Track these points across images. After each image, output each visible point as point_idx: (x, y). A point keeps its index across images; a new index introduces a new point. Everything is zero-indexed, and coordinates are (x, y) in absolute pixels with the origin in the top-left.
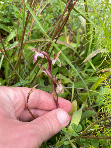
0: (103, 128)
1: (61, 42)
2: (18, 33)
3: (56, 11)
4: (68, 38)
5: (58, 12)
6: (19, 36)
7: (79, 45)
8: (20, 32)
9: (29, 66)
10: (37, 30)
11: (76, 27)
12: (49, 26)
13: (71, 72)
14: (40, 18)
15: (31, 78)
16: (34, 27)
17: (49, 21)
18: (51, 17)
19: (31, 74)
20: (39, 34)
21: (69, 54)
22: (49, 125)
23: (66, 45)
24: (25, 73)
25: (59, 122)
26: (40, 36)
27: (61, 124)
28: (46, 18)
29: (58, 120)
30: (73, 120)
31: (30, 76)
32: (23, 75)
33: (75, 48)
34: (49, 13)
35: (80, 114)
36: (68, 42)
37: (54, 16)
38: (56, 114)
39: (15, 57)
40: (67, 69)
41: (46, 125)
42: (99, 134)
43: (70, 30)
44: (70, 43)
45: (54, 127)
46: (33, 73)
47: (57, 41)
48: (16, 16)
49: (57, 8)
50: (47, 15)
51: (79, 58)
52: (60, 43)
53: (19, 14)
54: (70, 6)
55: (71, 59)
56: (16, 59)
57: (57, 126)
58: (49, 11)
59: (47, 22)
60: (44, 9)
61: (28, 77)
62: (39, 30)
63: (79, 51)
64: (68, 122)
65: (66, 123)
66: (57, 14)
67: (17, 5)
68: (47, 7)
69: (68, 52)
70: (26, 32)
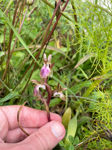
0: (99, 138)
1: (51, 47)
2: (6, 39)
3: (44, 15)
4: (58, 42)
5: (46, 16)
6: (7, 42)
7: (70, 49)
8: (7, 38)
9: (19, 73)
10: (25, 35)
11: (66, 30)
12: (38, 31)
13: (63, 78)
14: (28, 22)
15: (22, 87)
16: (22, 32)
17: (38, 26)
18: (40, 21)
19: (21, 83)
20: (28, 39)
21: (60, 59)
22: (43, 142)
23: (56, 50)
24: (15, 81)
25: (54, 136)
26: (29, 41)
27: (57, 138)
28: (34, 23)
29: (53, 134)
30: (69, 131)
31: (20, 85)
32: (14, 84)
33: (65, 52)
34: (37, 16)
35: (76, 123)
36: (58, 47)
37: (42, 19)
38: (50, 128)
39: (4, 65)
40: (59, 74)
41: (40, 142)
42: (95, 144)
43: (59, 35)
44: (61, 47)
45: (49, 143)
46: (24, 82)
47: (48, 46)
48: (2, 22)
49: (46, 12)
50: (35, 19)
51: (71, 63)
52: (50, 49)
53: (5, 20)
54: (58, 13)
55: (62, 64)
56: (5, 67)
57: (52, 140)
58: (37, 15)
59: (36, 26)
60: (32, 13)
61: (19, 85)
62: (28, 35)
63: (70, 55)
64: (64, 135)
65: (62, 135)
66: (46, 18)
67: (3, 9)
68: (35, 11)
69: (59, 57)
70: (14, 38)
